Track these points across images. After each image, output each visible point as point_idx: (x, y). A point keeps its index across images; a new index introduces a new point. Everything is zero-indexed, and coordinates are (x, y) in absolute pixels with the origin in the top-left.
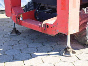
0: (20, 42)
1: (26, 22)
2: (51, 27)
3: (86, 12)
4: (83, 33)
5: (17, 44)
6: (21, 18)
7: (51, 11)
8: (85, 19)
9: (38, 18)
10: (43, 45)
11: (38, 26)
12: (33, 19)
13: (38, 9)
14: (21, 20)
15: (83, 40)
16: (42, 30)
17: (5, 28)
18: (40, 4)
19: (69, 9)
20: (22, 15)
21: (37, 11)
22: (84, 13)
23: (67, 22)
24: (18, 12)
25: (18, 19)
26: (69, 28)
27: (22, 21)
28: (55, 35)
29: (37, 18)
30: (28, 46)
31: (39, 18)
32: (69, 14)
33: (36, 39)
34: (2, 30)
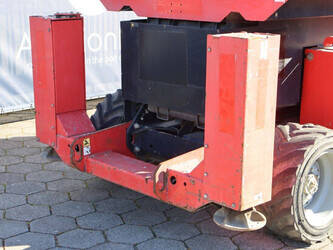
0: (81, 222)
1: (102, 162)
2: (185, 184)
3: (289, 139)
4: (283, 201)
5: (70, 230)
6: (86, 150)
7: (178, 127)
8: (288, 157)
9: (137, 149)
10: (155, 236)
11: (140, 177)
12: (123, 154)
13: (139, 122)
14: (85, 154)
15: (280, 224)
16: (155, 192)
17: (29, 170)
18: (146, 106)
19: (246, 130)
20: (88, 140)
21: (137, 126)
22: (285, 142)
23: (237, 171)
24: (75, 129)
25: (78, 150)
26: (243, 190)
27: (90, 159)
28: (197, 207)
29: (134, 147)
30: (106, 238)
31: (141, 148)
32: (246, 145)
33: (131, 211)
34: (22, 176)
